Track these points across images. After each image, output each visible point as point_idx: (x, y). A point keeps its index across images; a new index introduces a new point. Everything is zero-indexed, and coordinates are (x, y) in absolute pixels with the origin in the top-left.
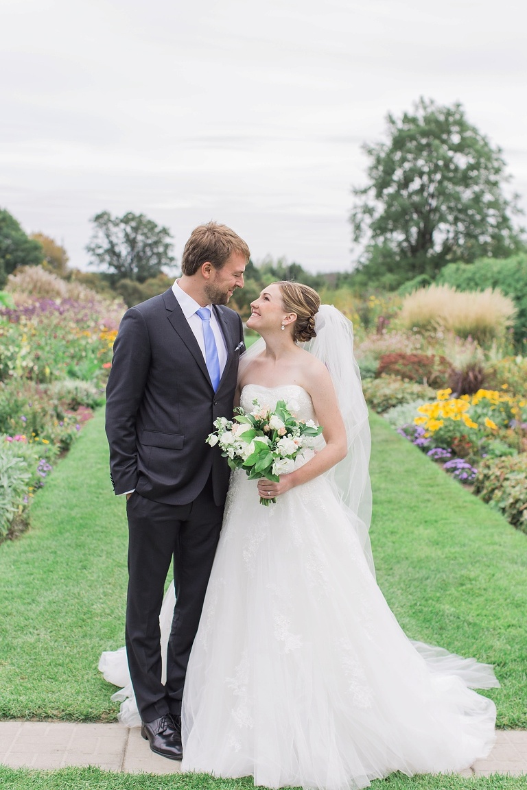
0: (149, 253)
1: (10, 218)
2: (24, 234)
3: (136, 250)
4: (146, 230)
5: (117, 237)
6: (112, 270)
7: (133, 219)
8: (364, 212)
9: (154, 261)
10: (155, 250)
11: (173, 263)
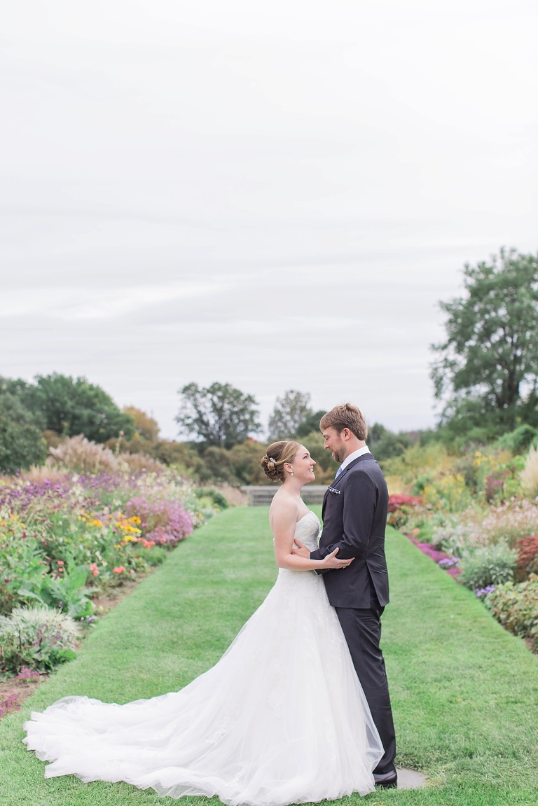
0: (236, 421)
1: (103, 393)
2: (116, 409)
3: (224, 418)
4: (232, 399)
5: (205, 407)
6: (201, 439)
7: (219, 389)
8: (445, 367)
9: (241, 428)
10: (242, 418)
11: (259, 429)
